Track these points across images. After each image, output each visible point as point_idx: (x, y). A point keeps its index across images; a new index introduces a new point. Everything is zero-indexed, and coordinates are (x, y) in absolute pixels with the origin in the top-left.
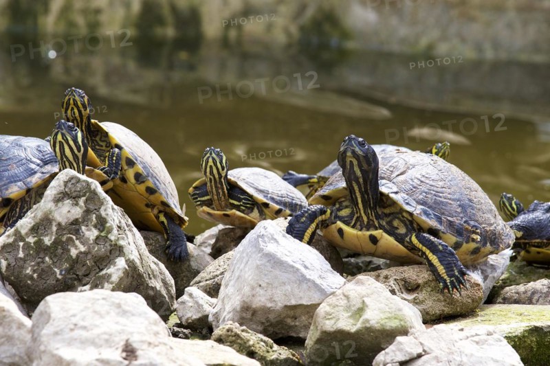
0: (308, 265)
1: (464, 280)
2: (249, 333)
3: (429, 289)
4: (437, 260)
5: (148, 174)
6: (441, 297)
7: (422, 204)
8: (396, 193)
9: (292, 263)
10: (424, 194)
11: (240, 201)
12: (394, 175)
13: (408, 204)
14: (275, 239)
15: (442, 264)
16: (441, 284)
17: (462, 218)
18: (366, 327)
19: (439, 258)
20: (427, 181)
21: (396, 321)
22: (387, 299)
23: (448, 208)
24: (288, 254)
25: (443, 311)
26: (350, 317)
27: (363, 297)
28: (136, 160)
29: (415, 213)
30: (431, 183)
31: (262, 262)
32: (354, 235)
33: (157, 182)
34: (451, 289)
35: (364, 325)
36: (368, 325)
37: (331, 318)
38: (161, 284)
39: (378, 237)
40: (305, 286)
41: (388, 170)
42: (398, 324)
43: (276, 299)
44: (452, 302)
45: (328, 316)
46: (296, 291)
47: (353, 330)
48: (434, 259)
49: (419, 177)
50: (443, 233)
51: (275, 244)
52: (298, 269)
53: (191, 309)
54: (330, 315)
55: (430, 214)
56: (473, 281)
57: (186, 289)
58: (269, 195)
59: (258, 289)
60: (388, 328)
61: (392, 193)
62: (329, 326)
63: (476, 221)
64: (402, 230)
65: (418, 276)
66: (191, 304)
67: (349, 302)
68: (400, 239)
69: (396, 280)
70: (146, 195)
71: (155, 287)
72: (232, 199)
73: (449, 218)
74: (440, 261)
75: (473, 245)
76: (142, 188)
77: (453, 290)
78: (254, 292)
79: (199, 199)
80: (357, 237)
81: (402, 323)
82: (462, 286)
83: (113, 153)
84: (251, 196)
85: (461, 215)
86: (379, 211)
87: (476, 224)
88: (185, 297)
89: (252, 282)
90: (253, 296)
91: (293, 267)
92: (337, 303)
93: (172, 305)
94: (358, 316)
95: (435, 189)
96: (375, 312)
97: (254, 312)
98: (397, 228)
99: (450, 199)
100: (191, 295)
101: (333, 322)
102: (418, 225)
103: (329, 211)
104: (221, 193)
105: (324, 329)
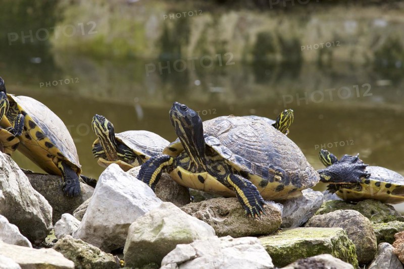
0: (136, 195)
1: (263, 208)
2: (82, 243)
3: (237, 215)
4: (243, 193)
5: (46, 133)
6: (247, 221)
7: (237, 153)
8: (218, 145)
9: (123, 194)
10: (239, 146)
11: (123, 154)
12: (220, 133)
13: (225, 153)
14: (114, 177)
15: (247, 197)
16: (246, 211)
17: (268, 164)
18: (161, 238)
19: (244, 192)
20: (243, 137)
21: (184, 234)
22: (180, 219)
23: (257, 156)
24: (122, 187)
25: (248, 230)
26: (152, 231)
27: (163, 217)
28: (37, 123)
29: (229, 160)
30: (246, 138)
31: (101, 193)
32: (188, 176)
33: (54, 139)
34: (253, 215)
35: (160, 237)
36: (163, 237)
37: (139, 232)
38: (39, 210)
39: (204, 177)
40: (131, 210)
41: (216, 129)
42: (185, 236)
43: (110, 220)
44: (255, 224)
45: (137, 230)
46: (125, 215)
47: (153, 240)
48: (241, 192)
49: (238, 134)
50: (251, 174)
51: (114, 181)
52: (126, 198)
53: (64, 229)
54: (138, 230)
55: (242, 161)
56: (273, 209)
57: (63, 215)
58: (146, 150)
59: (97, 213)
60: (177, 239)
61: (214, 145)
62: (136, 237)
63: (281, 166)
64: (223, 173)
65: (229, 205)
66: (64, 226)
67: (153, 220)
68: (220, 179)
69: (211, 207)
70: (46, 148)
71: (33, 213)
72: (118, 152)
73: (257, 164)
74: (245, 194)
75: (276, 184)
76: (42, 143)
77: (254, 216)
78: (95, 215)
79: (97, 153)
80: (190, 177)
81: (188, 235)
82: (261, 213)
83: (18, 118)
84: (132, 150)
85: (268, 162)
86: (207, 158)
87: (280, 168)
88: (61, 221)
89: (93, 208)
90: (94, 218)
91: (123, 196)
92: (144, 222)
93: (48, 226)
94: (158, 230)
95: (248, 143)
96: (170, 228)
97: (95, 230)
98: (220, 171)
99: (260, 150)
100: (65, 219)
101: (139, 235)
102: (234, 169)
103: (172, 159)
104: (109, 148)
105: (133, 240)
